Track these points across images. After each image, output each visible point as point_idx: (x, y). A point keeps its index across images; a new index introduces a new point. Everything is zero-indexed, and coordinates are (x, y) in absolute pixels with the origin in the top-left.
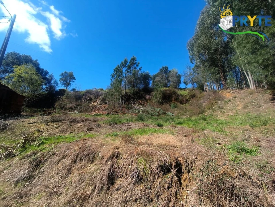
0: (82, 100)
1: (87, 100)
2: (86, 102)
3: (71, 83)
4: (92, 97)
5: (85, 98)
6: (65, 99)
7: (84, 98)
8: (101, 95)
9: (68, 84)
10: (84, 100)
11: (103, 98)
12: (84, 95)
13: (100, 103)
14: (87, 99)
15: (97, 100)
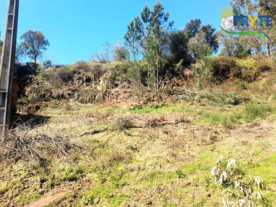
0: (73, 81)
1: (83, 82)
2: (82, 84)
3: (41, 50)
4: (90, 74)
5: (80, 78)
6: (43, 80)
7: (78, 78)
8: (105, 72)
9: (35, 53)
10: (78, 82)
11: (111, 77)
12: (75, 72)
13: (107, 85)
14: (83, 79)
15: (100, 81)
